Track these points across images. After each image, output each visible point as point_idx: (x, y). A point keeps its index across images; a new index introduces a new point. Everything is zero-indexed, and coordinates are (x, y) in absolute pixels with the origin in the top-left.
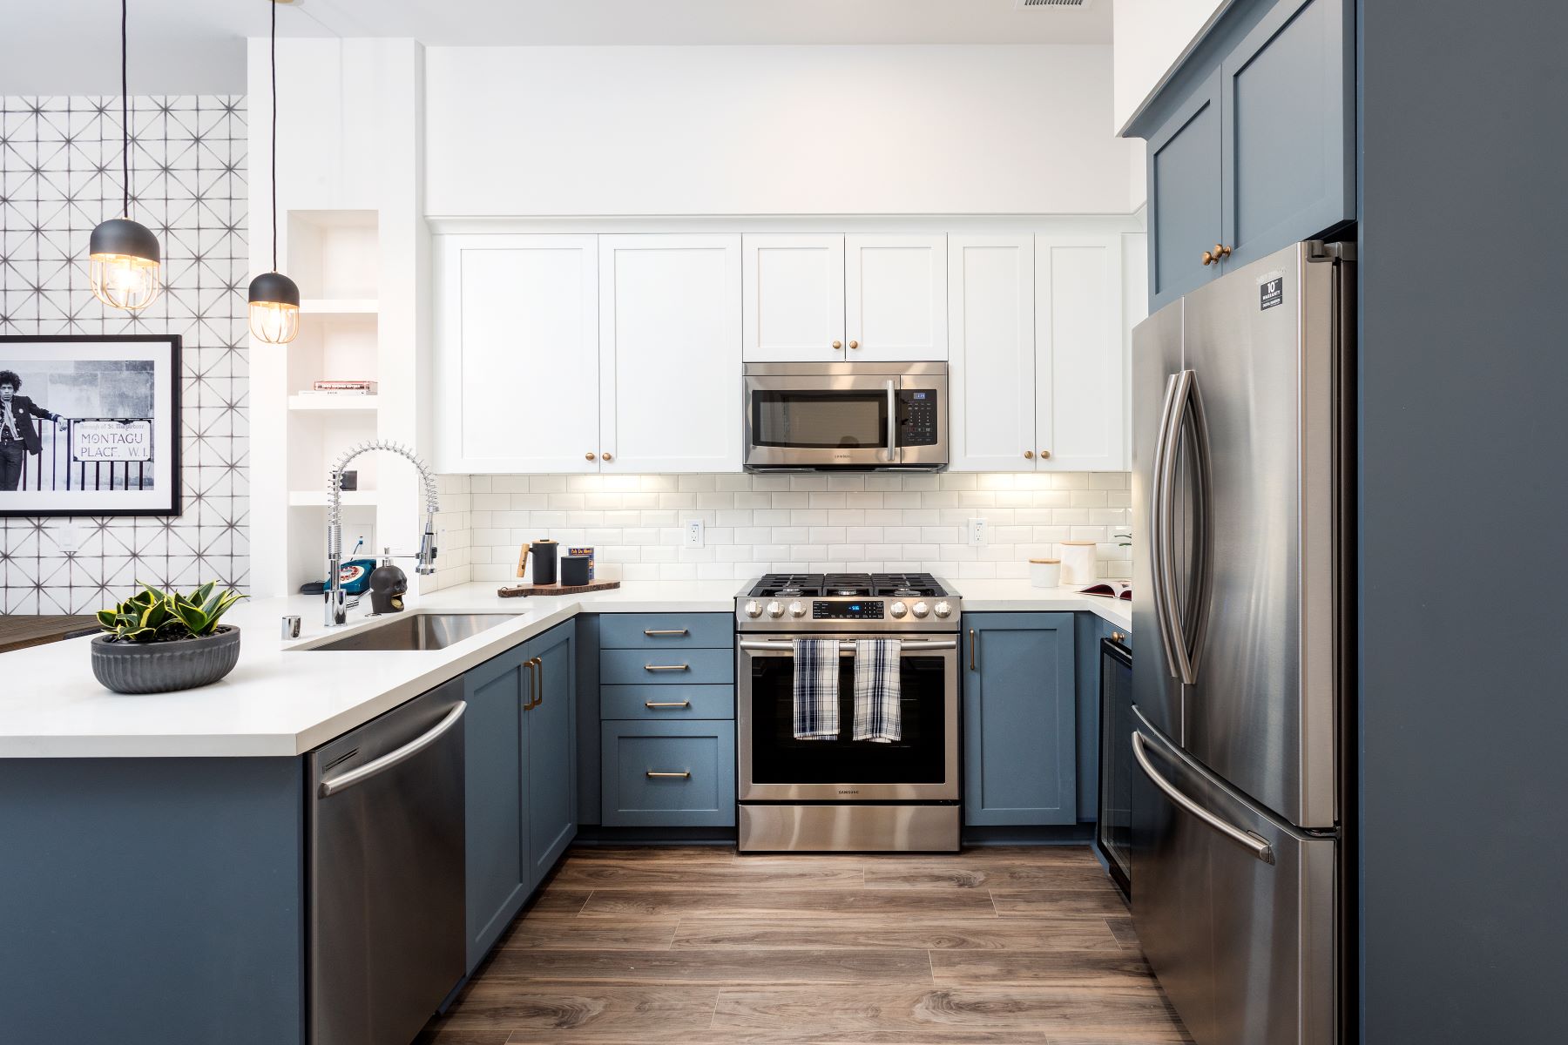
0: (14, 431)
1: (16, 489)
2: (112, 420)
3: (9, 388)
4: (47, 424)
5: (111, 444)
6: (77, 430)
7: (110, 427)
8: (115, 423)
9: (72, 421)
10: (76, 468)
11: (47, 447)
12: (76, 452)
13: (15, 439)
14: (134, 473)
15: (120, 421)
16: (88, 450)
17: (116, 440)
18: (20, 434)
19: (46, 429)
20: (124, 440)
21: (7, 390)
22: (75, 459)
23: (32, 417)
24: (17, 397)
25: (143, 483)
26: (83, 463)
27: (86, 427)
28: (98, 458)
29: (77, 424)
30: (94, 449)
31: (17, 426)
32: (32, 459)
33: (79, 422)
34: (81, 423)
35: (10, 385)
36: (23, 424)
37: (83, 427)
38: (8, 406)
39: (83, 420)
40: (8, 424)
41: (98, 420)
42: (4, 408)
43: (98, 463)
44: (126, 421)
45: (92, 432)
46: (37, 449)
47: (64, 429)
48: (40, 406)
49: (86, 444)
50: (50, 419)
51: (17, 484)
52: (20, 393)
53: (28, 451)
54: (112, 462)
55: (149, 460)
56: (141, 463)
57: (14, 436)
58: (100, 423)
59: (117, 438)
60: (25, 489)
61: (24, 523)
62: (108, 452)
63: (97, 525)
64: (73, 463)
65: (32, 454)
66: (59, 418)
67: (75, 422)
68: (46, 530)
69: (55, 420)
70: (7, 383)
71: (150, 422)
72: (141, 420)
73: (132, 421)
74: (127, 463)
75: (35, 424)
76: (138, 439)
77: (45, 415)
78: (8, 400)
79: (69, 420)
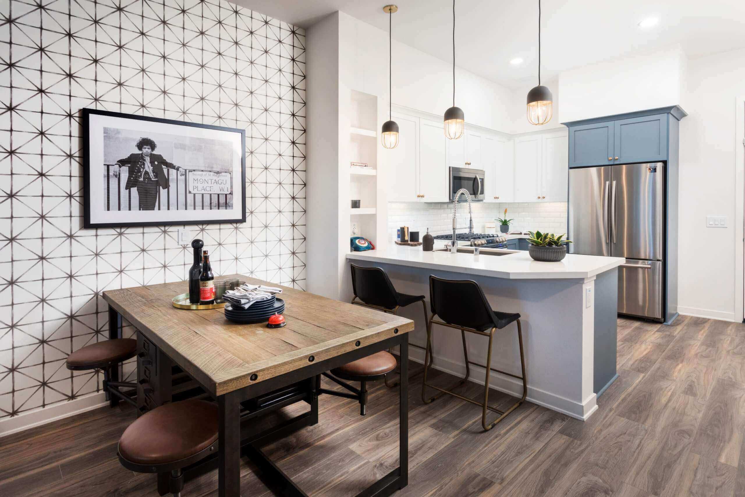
0: (152, 175)
1: (154, 210)
2: (210, 171)
3: (148, 148)
4: (173, 172)
5: (210, 185)
6: (191, 176)
7: (209, 175)
8: (212, 173)
9: (187, 171)
10: (190, 197)
11: (172, 185)
12: (190, 188)
13: (152, 179)
14: (222, 200)
15: (214, 172)
16: (197, 187)
17: (213, 183)
18: (156, 176)
19: (172, 174)
20: (217, 182)
21: (147, 150)
22: (190, 192)
23: (163, 167)
24: (154, 154)
25: (227, 205)
26: (194, 195)
27: (196, 175)
28: (203, 192)
29: (190, 173)
30: (200, 186)
31: (153, 172)
32: (163, 192)
33: (192, 171)
34: (193, 172)
35: (149, 147)
36: (158, 171)
37: (194, 174)
38: (148, 159)
39: (194, 170)
40: (148, 170)
41: (202, 171)
42: (145, 160)
43: (203, 195)
44: (218, 173)
45: (199, 178)
46: (166, 186)
47: (183, 175)
48: (168, 161)
49: (196, 184)
50: (175, 169)
51: (155, 206)
52: (155, 152)
53: (161, 187)
54: (211, 195)
55: (230, 194)
56: (226, 195)
57: (151, 177)
58: (204, 173)
59: (213, 181)
60: (159, 209)
61: (156, 229)
62: (208, 189)
63: (199, 229)
64: (188, 195)
65: (163, 188)
66: (180, 168)
67: (189, 171)
68: (169, 233)
69: (178, 169)
70: (147, 145)
71: (230, 173)
72: (226, 172)
73: (221, 173)
74: (218, 195)
75: (165, 171)
76: (225, 183)
77: (170, 166)
78: (148, 156)
79: (186, 170)
